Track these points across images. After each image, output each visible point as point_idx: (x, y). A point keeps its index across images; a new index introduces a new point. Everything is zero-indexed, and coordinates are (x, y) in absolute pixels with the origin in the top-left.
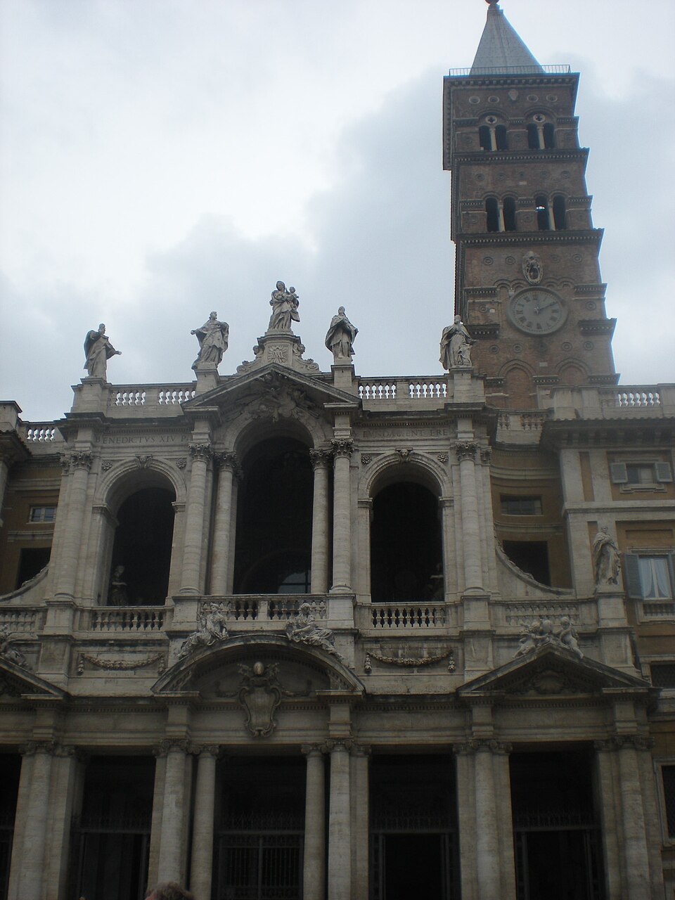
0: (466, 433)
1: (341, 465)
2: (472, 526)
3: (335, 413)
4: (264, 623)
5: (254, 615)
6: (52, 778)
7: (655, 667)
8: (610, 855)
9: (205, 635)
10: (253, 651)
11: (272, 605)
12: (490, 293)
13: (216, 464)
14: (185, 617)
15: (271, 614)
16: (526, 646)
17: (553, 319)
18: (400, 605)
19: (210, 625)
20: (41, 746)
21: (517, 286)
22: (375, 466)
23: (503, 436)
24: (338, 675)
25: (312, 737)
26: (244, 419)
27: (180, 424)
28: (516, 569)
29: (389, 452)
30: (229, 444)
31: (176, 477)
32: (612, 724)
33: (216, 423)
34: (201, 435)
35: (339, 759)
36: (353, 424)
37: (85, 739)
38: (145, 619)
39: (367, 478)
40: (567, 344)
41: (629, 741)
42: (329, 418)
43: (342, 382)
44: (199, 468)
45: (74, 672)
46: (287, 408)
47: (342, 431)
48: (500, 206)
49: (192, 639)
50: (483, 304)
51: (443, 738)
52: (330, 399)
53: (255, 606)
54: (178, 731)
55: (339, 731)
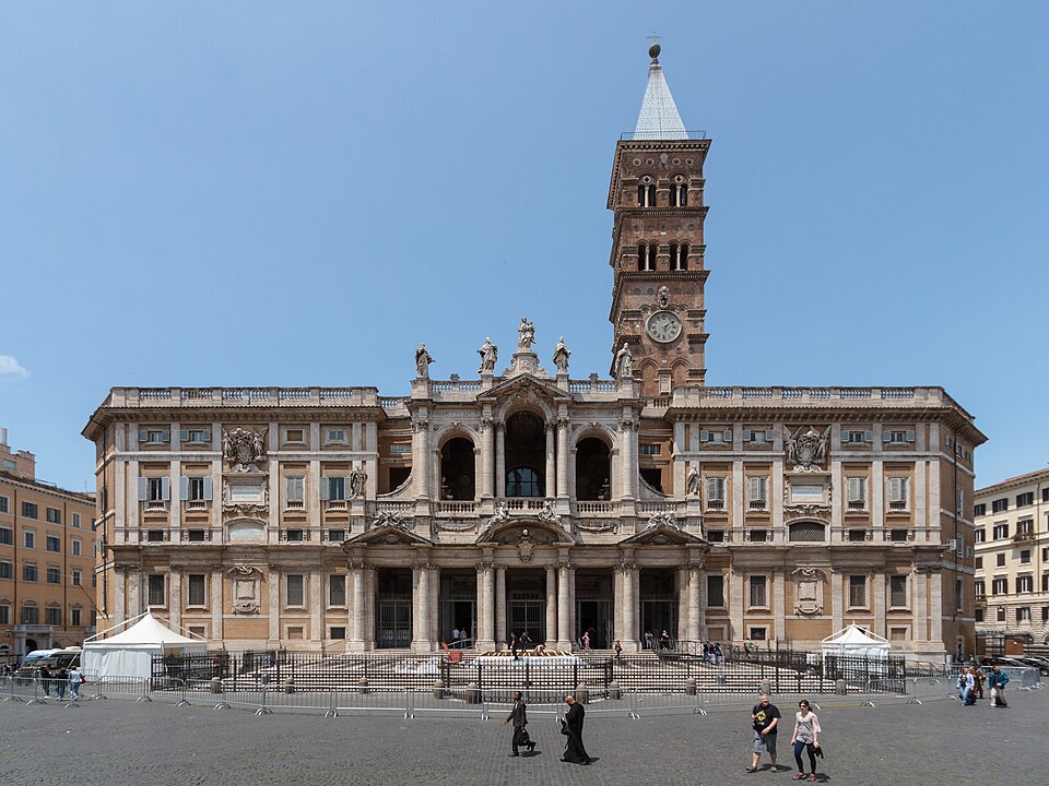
0: (628, 415)
1: (562, 433)
2: (626, 465)
3: (559, 402)
4: (526, 511)
5: (521, 507)
6: (429, 580)
7: (710, 533)
8: (681, 613)
9: (500, 517)
10: (522, 524)
11: (530, 502)
12: (637, 314)
13: (495, 428)
14: (488, 508)
15: (529, 507)
16: (651, 525)
17: (673, 333)
18: (591, 503)
19: (501, 513)
20: (421, 566)
21: (653, 309)
22: (579, 431)
23: (644, 413)
24: (562, 536)
25: (550, 561)
26: (509, 403)
27: (475, 406)
28: (647, 485)
29: (586, 423)
30: (502, 417)
31: (474, 435)
32: (689, 557)
33: (494, 406)
34: (487, 413)
35: (563, 574)
36: (568, 408)
37: (443, 563)
38: (465, 507)
39: (576, 437)
40: (679, 349)
41: (695, 567)
42: (555, 406)
43: (562, 386)
44: (487, 432)
45: (434, 533)
46: (532, 397)
47: (563, 414)
48: (647, 251)
49: (494, 519)
50: (632, 322)
51: (610, 563)
52: (557, 395)
53: (521, 503)
54: (488, 559)
55: (563, 560)
